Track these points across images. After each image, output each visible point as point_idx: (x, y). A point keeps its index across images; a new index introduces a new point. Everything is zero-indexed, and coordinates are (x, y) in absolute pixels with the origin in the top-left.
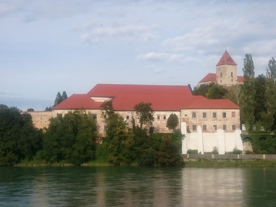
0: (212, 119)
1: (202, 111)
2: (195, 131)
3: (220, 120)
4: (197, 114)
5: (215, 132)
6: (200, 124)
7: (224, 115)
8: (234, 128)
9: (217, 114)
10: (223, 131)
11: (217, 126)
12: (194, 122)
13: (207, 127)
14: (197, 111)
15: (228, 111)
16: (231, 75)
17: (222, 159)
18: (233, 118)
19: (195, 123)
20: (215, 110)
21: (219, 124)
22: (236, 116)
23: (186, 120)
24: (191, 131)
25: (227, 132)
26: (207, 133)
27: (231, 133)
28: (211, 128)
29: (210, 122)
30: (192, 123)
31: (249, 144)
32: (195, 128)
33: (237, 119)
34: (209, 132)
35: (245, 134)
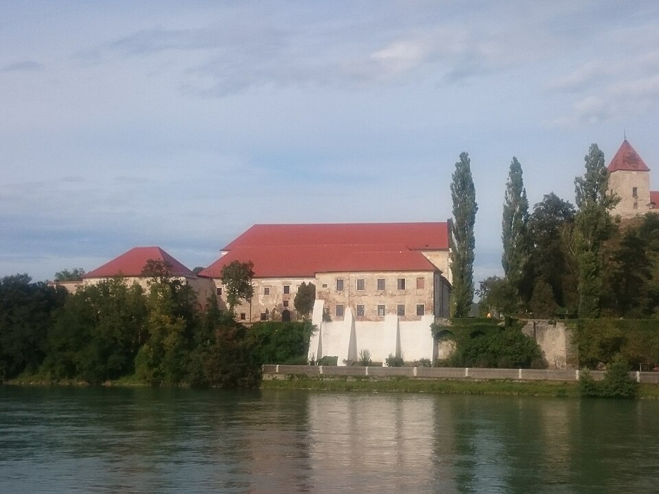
0: (375, 293)
1: (355, 276)
2: (341, 318)
3: (392, 295)
4: (346, 283)
5: (381, 321)
6: (351, 304)
7: (402, 284)
8: (420, 311)
9: (387, 283)
10: (396, 317)
11: (386, 308)
12: (339, 298)
13: (366, 309)
14: (347, 278)
15: (410, 276)
16: (632, 194)
17: (334, 377)
18: (418, 291)
19: (343, 301)
20: (381, 274)
21: (389, 302)
22: (425, 286)
23: (324, 296)
24: (332, 318)
25: (405, 320)
26: (364, 322)
27: (414, 322)
28: (373, 312)
29: (370, 301)
30: (335, 302)
31: (452, 345)
32: (340, 312)
33: (427, 292)
34: (369, 320)
35: (445, 324)
